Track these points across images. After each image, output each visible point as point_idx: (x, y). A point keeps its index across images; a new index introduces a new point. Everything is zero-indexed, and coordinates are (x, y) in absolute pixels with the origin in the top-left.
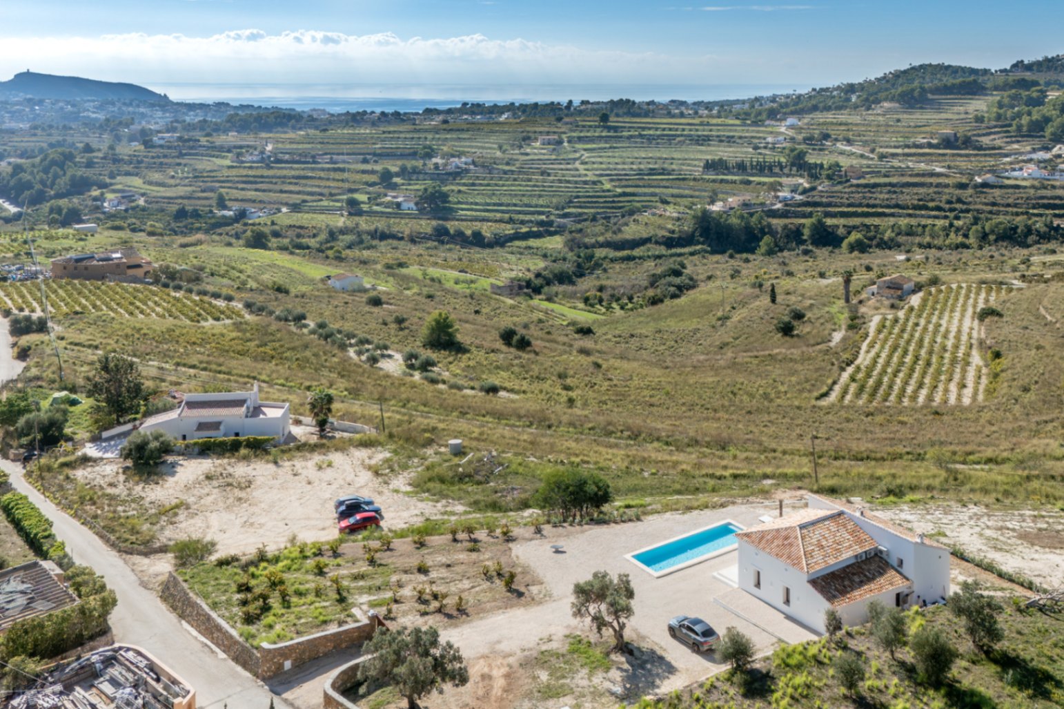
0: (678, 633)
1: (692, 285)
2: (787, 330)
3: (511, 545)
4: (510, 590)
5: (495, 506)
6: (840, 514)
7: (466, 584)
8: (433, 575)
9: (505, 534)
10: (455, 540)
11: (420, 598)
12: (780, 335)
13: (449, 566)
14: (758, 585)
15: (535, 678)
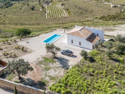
0: (64, 53)
1: (12, 5)
2: (33, 9)
3: (17, 43)
4: (23, 51)
5: (6, 37)
6: (84, 28)
7: (13, 51)
8: (4, 50)
9: (15, 41)
10: (4, 43)
11: (4, 55)
12: (32, 10)
13: (6, 48)
14: (72, 43)
15: (42, 67)
